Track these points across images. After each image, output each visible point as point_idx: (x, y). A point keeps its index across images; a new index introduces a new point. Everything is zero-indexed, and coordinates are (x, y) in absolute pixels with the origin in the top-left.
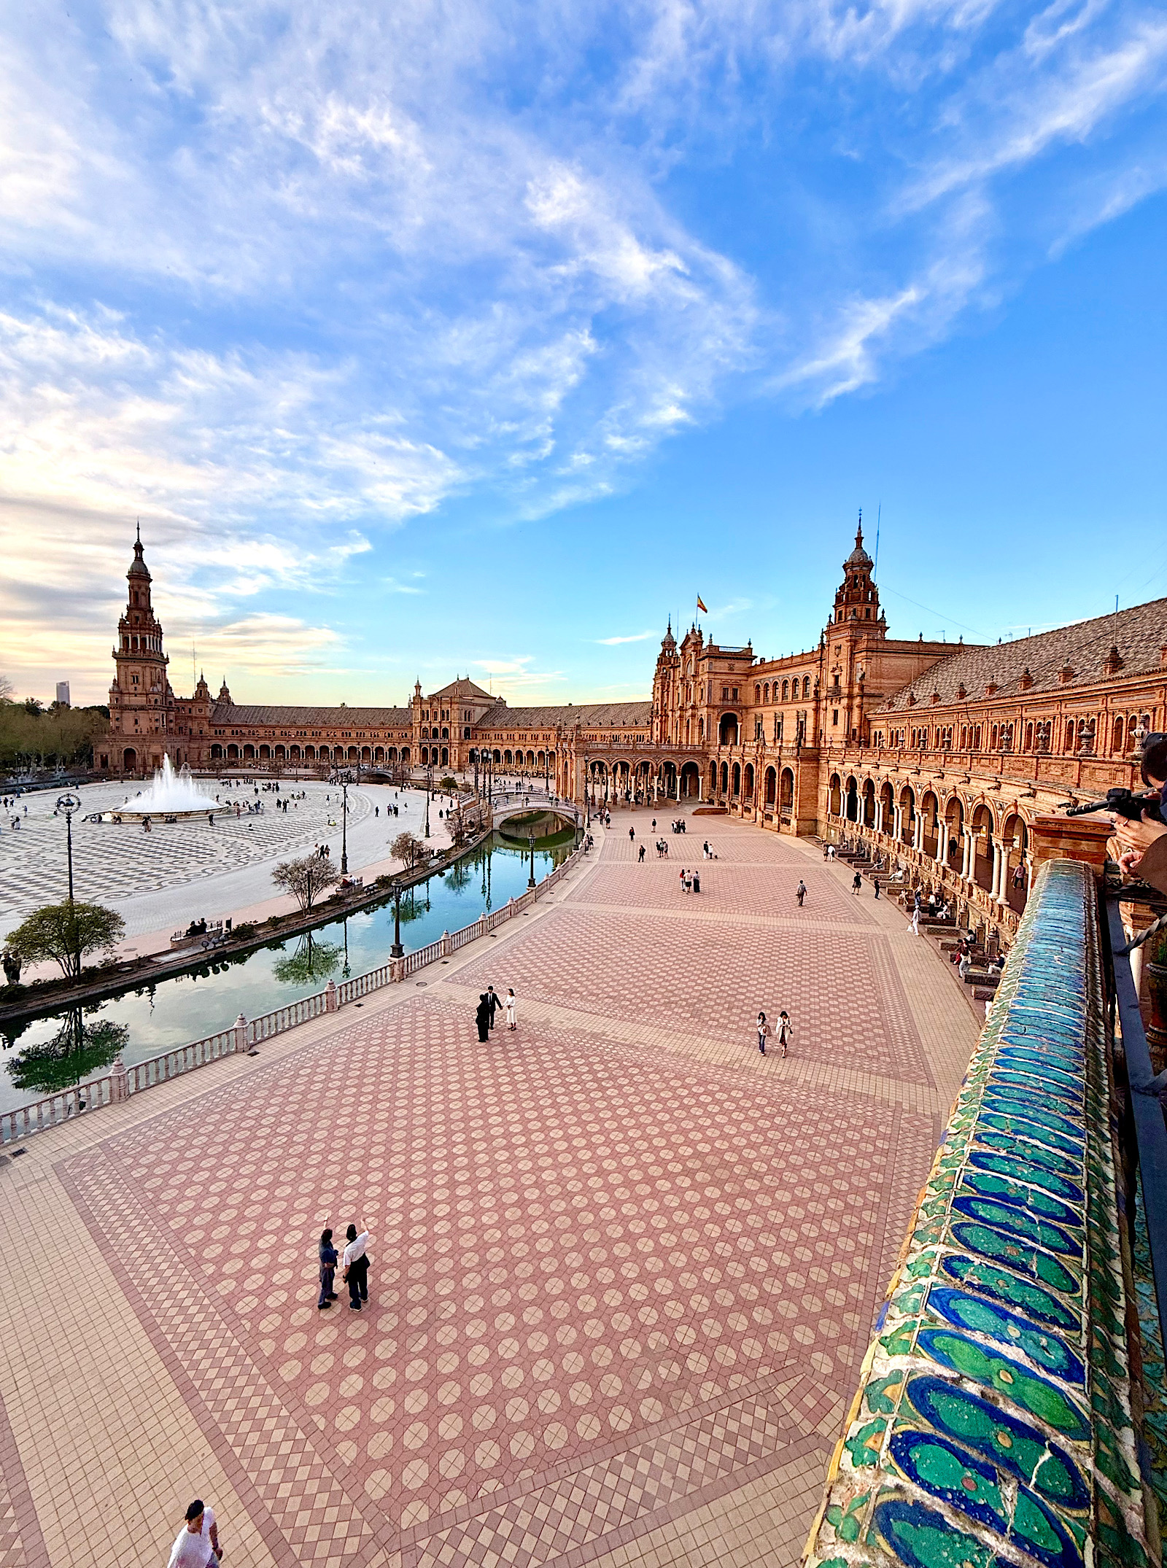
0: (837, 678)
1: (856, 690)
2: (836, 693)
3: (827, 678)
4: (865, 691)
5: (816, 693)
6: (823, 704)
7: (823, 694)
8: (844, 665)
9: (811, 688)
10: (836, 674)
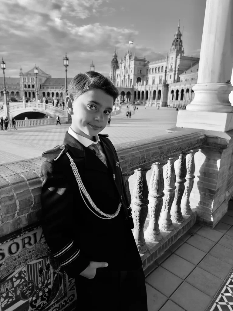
0: (171, 66)
1: (177, 69)
2: (171, 70)
3: (169, 67)
4: (179, 69)
5: (166, 71)
6: (167, 74)
7: (168, 70)
8: (174, 63)
9: (164, 69)
10: (172, 65)
